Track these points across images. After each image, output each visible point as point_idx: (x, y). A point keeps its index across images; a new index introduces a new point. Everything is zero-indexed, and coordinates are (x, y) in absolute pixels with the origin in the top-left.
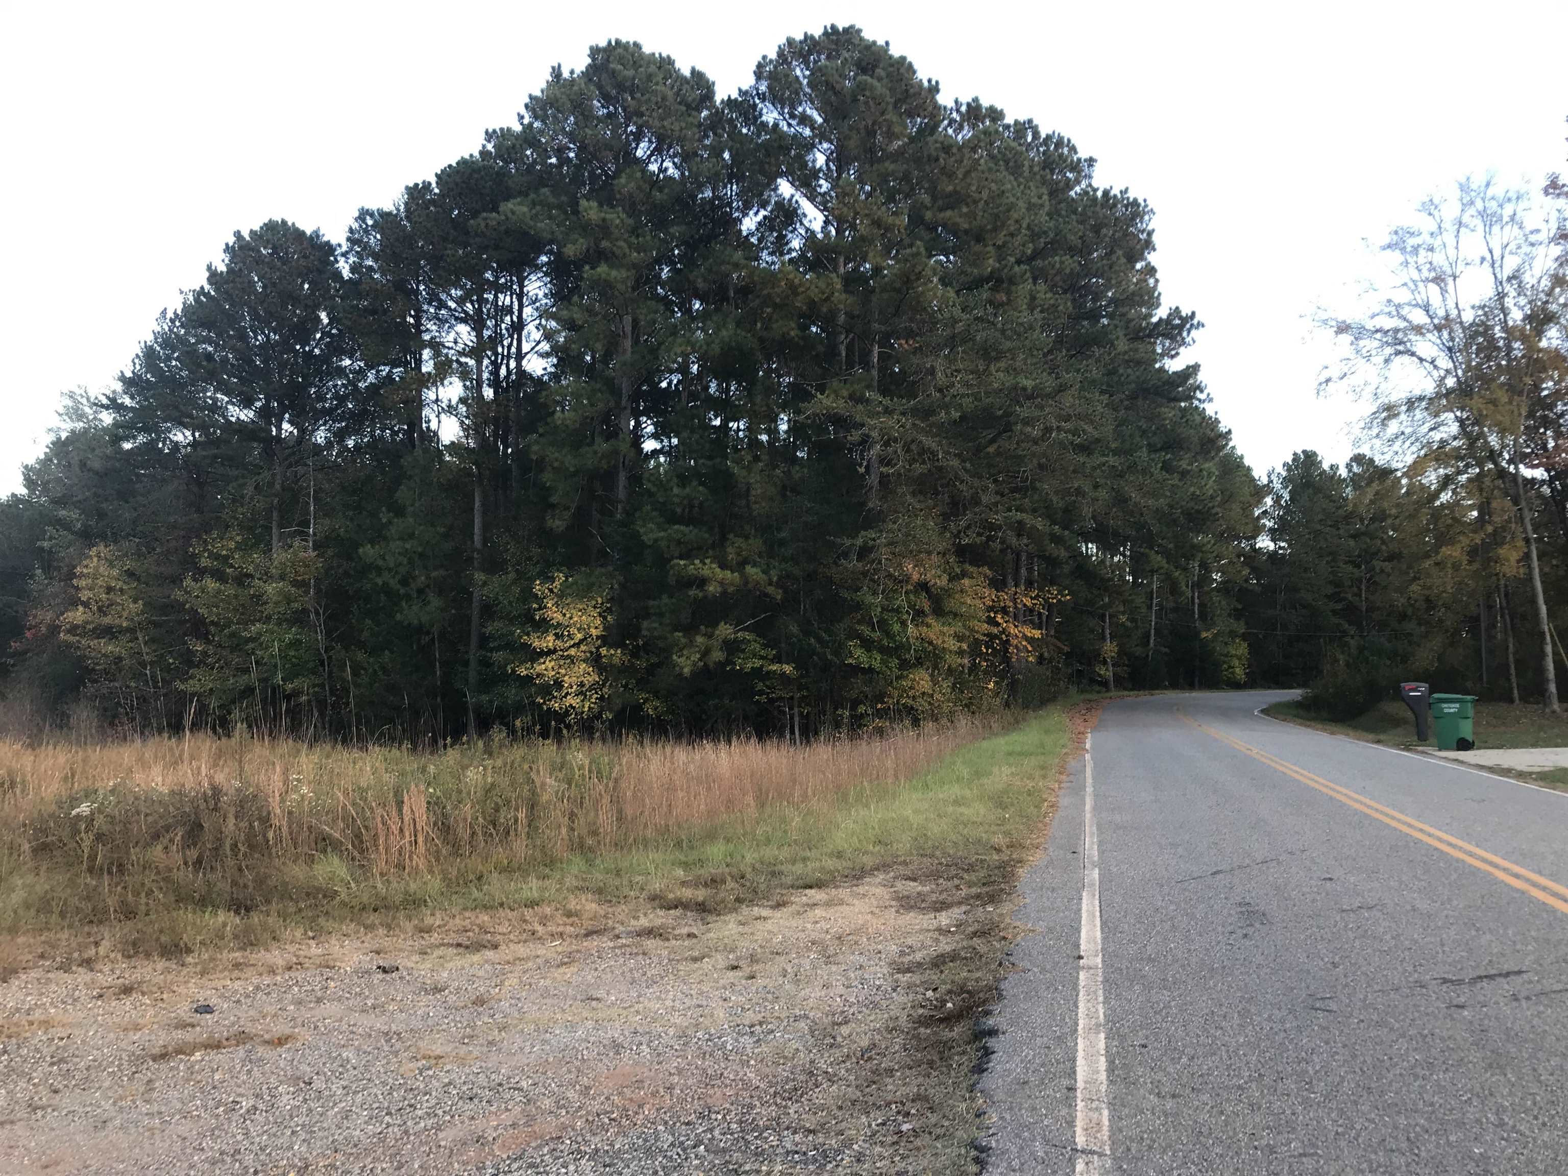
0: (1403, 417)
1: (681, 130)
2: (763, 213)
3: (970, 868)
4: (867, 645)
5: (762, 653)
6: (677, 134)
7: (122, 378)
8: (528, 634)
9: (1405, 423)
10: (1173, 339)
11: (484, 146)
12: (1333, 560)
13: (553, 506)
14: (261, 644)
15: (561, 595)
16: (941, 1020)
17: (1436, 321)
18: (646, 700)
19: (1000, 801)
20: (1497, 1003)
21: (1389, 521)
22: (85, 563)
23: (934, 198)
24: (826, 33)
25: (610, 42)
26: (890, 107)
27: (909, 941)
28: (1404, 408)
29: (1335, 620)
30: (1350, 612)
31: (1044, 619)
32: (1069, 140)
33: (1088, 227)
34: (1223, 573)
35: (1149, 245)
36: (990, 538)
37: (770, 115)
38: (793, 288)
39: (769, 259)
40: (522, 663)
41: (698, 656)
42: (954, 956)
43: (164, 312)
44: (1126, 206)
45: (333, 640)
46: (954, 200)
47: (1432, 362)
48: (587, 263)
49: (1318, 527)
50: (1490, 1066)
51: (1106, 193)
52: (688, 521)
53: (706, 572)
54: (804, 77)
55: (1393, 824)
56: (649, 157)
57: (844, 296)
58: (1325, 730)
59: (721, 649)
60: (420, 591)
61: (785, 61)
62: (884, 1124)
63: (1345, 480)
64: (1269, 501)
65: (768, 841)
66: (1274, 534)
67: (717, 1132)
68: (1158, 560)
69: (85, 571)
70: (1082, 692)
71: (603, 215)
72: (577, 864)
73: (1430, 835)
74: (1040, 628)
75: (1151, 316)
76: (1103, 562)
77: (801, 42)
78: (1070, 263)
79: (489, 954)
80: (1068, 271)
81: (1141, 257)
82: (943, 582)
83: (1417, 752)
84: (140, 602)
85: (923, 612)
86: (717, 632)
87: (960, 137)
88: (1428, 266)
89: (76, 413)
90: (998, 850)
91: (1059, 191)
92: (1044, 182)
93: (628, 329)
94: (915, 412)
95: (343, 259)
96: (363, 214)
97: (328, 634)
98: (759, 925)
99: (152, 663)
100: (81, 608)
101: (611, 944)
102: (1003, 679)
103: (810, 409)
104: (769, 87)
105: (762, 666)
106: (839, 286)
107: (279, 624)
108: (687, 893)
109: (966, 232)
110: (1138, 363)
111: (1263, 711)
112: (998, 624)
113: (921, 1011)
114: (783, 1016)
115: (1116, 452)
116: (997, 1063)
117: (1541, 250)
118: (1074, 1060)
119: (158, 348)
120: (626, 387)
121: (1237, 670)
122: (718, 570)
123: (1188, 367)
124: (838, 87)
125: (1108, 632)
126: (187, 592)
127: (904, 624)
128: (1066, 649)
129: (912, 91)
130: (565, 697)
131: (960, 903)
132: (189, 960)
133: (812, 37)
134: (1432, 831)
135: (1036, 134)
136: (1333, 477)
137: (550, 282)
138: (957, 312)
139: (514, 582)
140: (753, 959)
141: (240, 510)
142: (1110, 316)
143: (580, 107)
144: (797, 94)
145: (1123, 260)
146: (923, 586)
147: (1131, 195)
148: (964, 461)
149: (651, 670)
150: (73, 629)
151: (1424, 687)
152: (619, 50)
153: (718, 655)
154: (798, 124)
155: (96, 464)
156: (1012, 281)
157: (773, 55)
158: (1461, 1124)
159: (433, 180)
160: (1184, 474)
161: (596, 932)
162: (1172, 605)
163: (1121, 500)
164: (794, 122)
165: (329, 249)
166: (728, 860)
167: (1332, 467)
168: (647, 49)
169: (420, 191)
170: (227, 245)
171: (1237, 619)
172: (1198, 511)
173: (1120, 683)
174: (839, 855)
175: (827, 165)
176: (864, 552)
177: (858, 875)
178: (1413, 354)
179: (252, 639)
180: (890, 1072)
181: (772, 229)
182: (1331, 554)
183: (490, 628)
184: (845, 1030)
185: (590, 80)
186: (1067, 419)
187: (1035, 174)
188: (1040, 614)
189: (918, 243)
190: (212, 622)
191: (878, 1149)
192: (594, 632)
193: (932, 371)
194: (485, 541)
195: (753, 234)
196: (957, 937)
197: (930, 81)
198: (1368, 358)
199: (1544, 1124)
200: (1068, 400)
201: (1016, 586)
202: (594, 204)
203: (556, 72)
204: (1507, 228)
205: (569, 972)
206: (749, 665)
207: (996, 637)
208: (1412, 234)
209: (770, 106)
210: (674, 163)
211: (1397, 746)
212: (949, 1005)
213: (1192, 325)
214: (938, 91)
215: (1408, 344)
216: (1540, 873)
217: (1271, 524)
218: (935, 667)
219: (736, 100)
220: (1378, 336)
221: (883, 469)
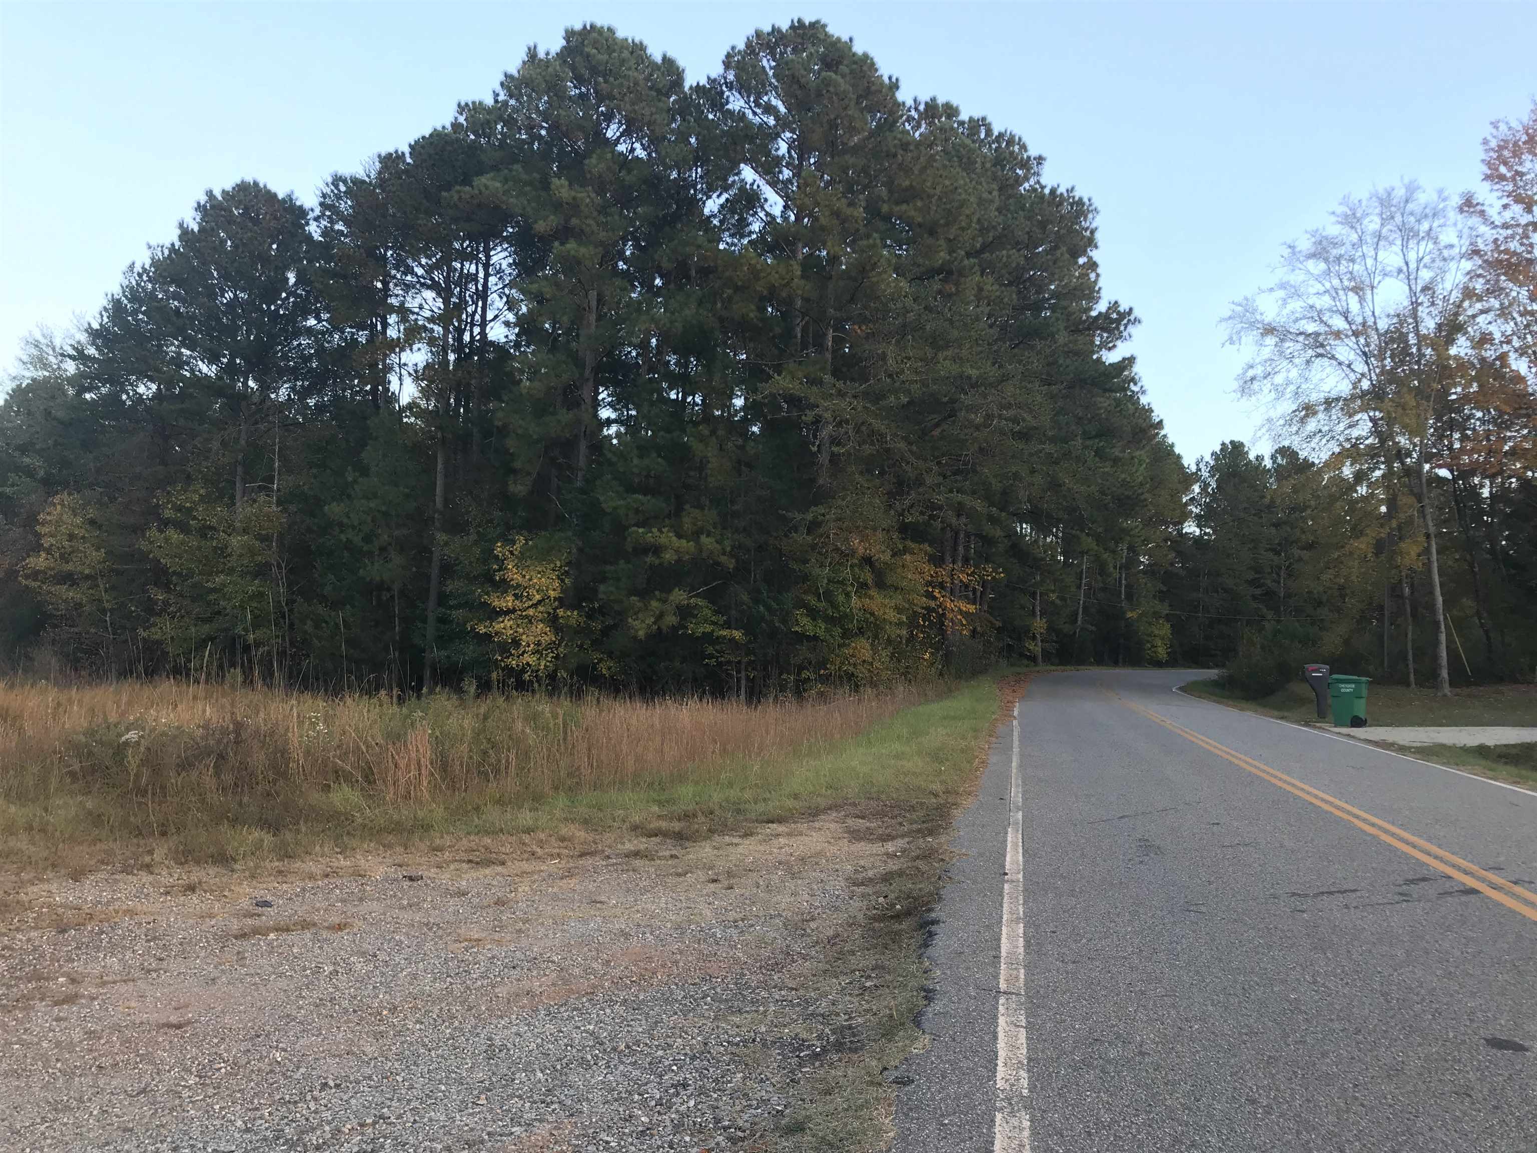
0: (1321, 416)
1: (652, 114)
2: (725, 196)
3: (913, 808)
4: (813, 614)
5: (713, 618)
6: (647, 119)
7: (90, 331)
8: (488, 594)
9: (1322, 422)
10: (1110, 331)
11: (456, 118)
12: (1255, 548)
13: (514, 471)
14: (224, 595)
15: (522, 557)
16: (892, 917)
17: (1354, 327)
18: (600, 660)
19: (937, 756)
20: (1331, 910)
21: (1309, 511)
22: (48, 510)
23: (891, 192)
24: (792, 27)
25: (585, 27)
26: (853, 103)
27: (862, 863)
28: (1322, 408)
29: (1254, 605)
30: (1269, 596)
31: (978, 594)
32: (1020, 139)
33: (1035, 223)
34: (1150, 557)
35: (1091, 242)
36: (931, 517)
37: (736, 103)
38: (755, 273)
39: (729, 240)
40: (480, 621)
41: (653, 620)
42: (900, 873)
43: (132, 267)
44: (1072, 205)
45: (293, 593)
46: (909, 195)
47: (1349, 366)
48: (557, 239)
49: (1242, 515)
50: (1315, 948)
51: (1053, 191)
52: (646, 490)
53: (663, 540)
54: (771, 68)
55: (1280, 784)
56: (619, 138)
57: (803, 282)
58: (1234, 707)
59: (675, 614)
60: (383, 549)
61: (753, 52)
62: (851, 983)
63: (1269, 470)
64: (1196, 488)
65: (731, 785)
66: (1200, 521)
67: (718, 990)
68: (1088, 542)
69: (48, 518)
70: (1012, 665)
71: (573, 193)
72: (562, 801)
73: (1308, 793)
74: (974, 603)
75: (1090, 309)
76: (1036, 541)
77: (768, 34)
78: (1016, 257)
79: (499, 869)
80: (1014, 265)
81: (1084, 253)
82: (886, 557)
83: (1315, 727)
84: (103, 550)
85: (866, 585)
86: (671, 598)
87: (917, 134)
88: (1349, 276)
89: (40, 362)
90: (936, 796)
91: (1008, 186)
92: (995, 178)
93: (594, 304)
94: (866, 395)
95: (315, 223)
96: (337, 180)
97: (290, 586)
98: (731, 849)
99: (112, 611)
100: (43, 554)
101: (604, 863)
102: (937, 650)
103: (767, 389)
104: (735, 76)
105: (713, 631)
106: (799, 273)
107: (241, 576)
108: (663, 824)
109: (920, 225)
110: (1077, 353)
111: (1181, 689)
112: (935, 598)
113: (874, 912)
114: (761, 914)
115: (1053, 440)
116: (939, 941)
117: (1453, 265)
118: (999, 940)
119: (126, 302)
120: (590, 360)
121: (1160, 650)
122: (674, 538)
123: (1124, 359)
124: (803, 81)
125: (1038, 609)
126: (151, 543)
127: (848, 595)
128: (998, 624)
129: (873, 88)
130: (522, 655)
131: (903, 836)
132: (237, 866)
133: (779, 31)
134: (1311, 790)
135: (989, 132)
136: (1257, 468)
137: (515, 253)
138: (909, 302)
139: (476, 543)
140: (730, 874)
141: (204, 464)
142: (1053, 308)
143: (554, 88)
144: (764, 86)
145: (1067, 256)
146: (868, 561)
147: (1077, 194)
148: (910, 444)
149: (606, 631)
150: (35, 575)
151: (1325, 668)
152: (595, 35)
153: (671, 620)
154: (763, 113)
155: (60, 414)
156: (961, 274)
157: (741, 46)
158: (1283, 982)
159: (407, 150)
160: (1116, 461)
161: (588, 854)
162: (1101, 585)
163: (1055, 485)
164: (759, 111)
165: (302, 212)
166: (697, 799)
167: (1257, 458)
168: (620, 34)
169: (393, 161)
170: (199, 203)
171: (1162, 600)
172: (1128, 497)
173: (1047, 657)
174: (796, 797)
175: (789, 152)
176: (813, 527)
177: (813, 813)
178: (1333, 357)
179: (214, 590)
180: (853, 953)
181: (733, 212)
182: (1253, 540)
183: (450, 587)
184: (813, 925)
185: (565, 61)
186: (1009, 406)
187: (987, 170)
188: (974, 590)
189: (875, 235)
190: (174, 573)
191: (848, 998)
192: (552, 594)
193: (883, 357)
194: (446, 501)
195: (714, 216)
196: (902, 860)
197: (890, 78)
198: (1291, 359)
199: (1347, 983)
200: (1009, 389)
201: (954, 563)
202: (564, 181)
203: (532, 54)
204: (1423, 244)
205: (573, 882)
206: (701, 630)
207: (933, 610)
208: (1335, 245)
209: (737, 94)
210: (642, 144)
211: (1297, 722)
212: (898, 907)
213: (1129, 321)
214: (897, 88)
215: (1328, 348)
216: (1393, 824)
217: (1198, 511)
218: (876, 637)
219: (704, 86)
220: (1301, 338)
221: (835, 449)
